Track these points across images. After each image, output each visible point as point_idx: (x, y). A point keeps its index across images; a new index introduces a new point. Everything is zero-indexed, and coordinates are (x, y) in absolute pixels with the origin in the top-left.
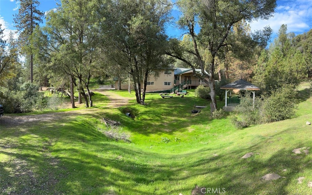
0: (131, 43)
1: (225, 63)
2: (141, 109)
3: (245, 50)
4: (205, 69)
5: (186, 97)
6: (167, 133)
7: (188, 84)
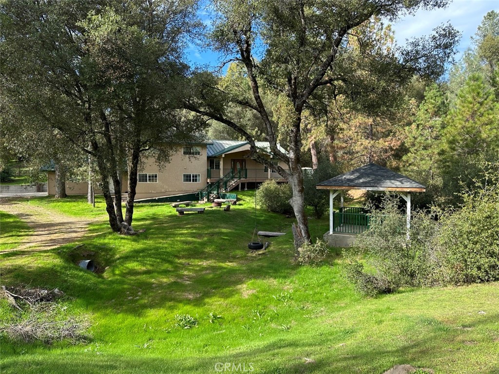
0: (90, 76)
1: (327, 125)
2: (124, 245)
3: (380, 90)
4: (278, 142)
5: (234, 210)
6: (189, 302)
7: (240, 178)
